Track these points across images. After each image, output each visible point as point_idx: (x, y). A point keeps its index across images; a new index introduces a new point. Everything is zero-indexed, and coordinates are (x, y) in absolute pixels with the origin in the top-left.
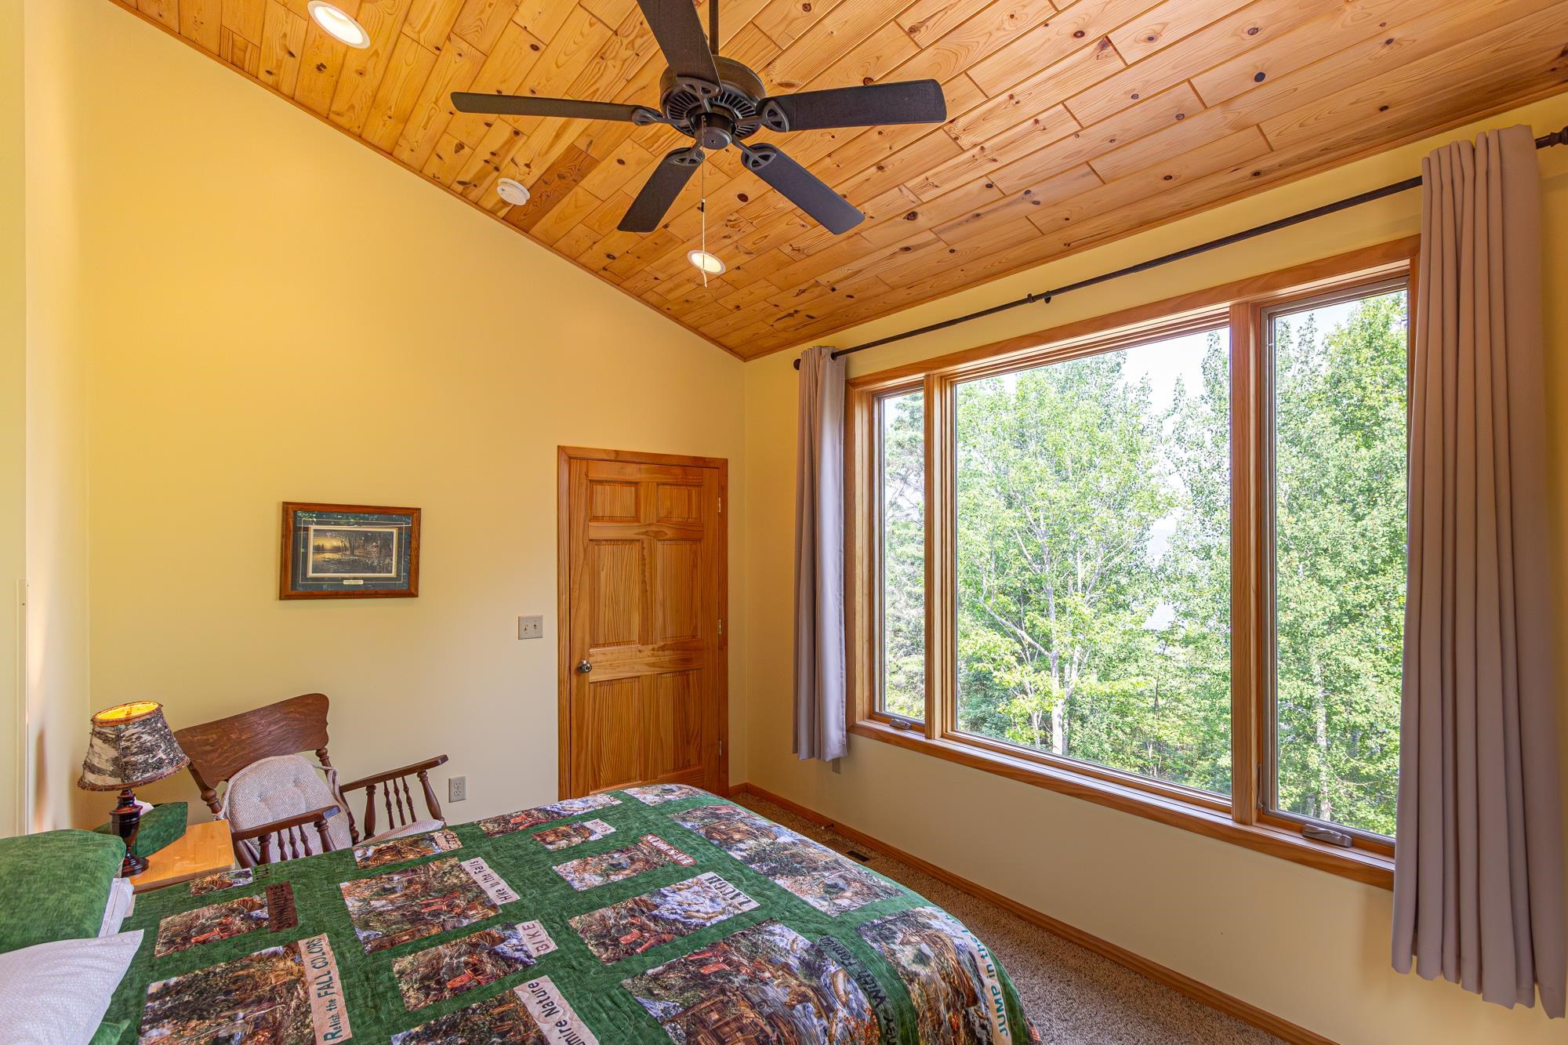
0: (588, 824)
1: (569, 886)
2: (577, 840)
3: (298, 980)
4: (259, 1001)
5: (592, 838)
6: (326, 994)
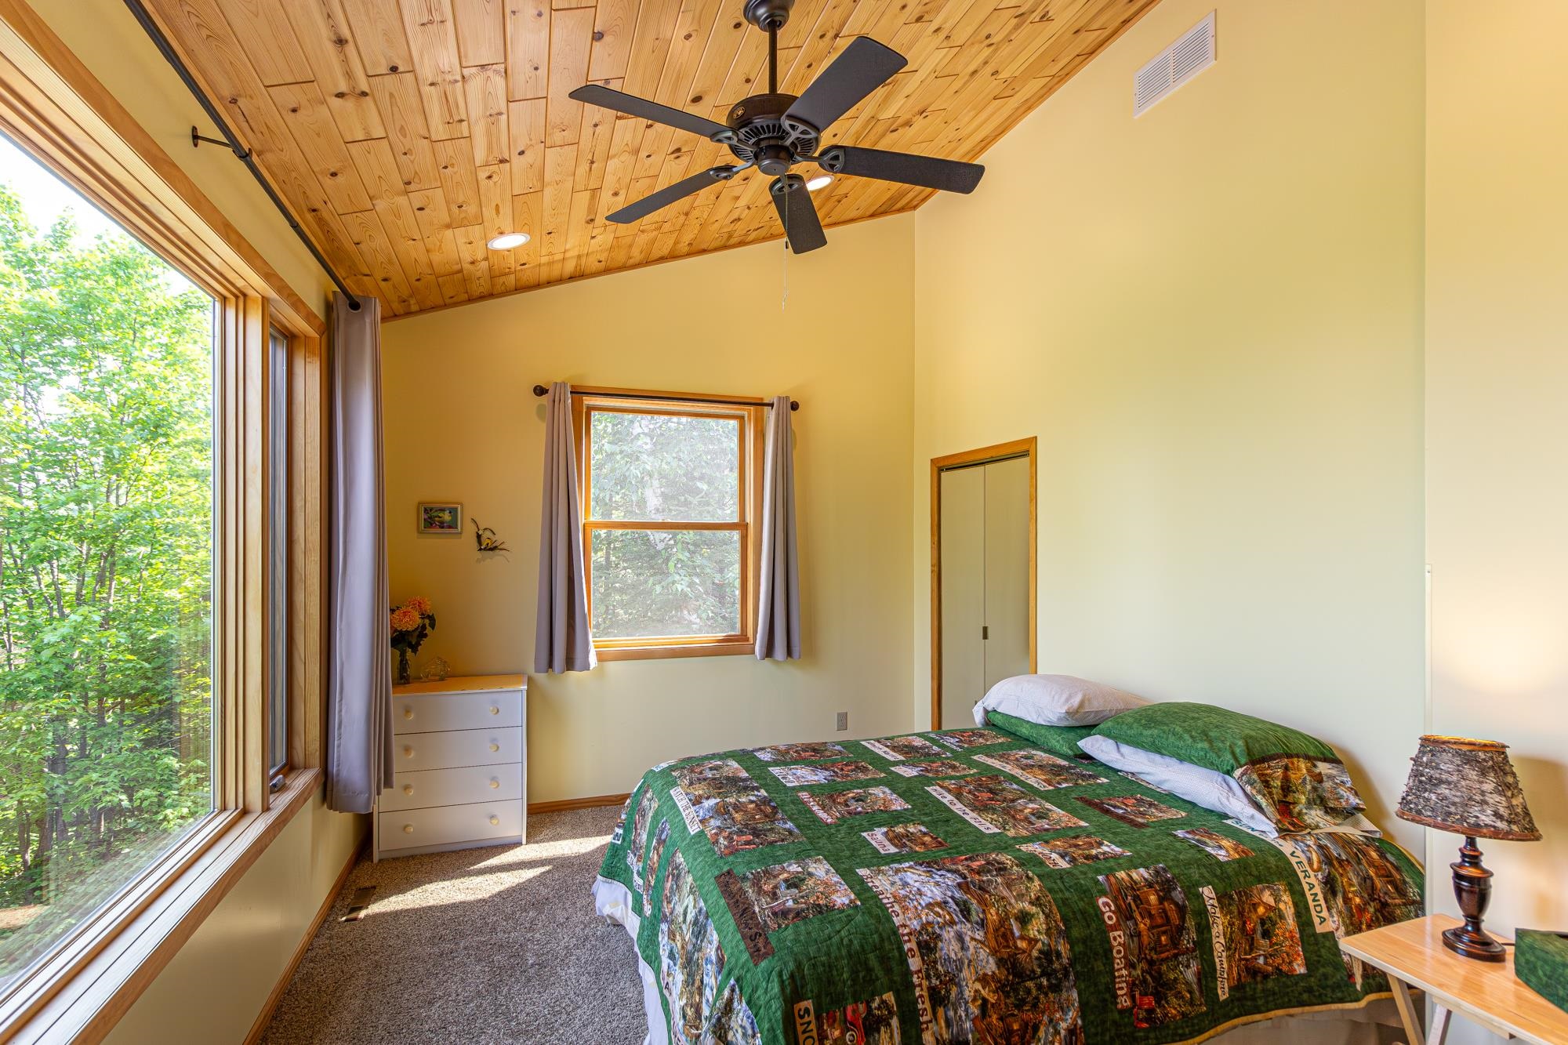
0: (893, 850)
1: (894, 790)
2: (899, 829)
5: (885, 829)
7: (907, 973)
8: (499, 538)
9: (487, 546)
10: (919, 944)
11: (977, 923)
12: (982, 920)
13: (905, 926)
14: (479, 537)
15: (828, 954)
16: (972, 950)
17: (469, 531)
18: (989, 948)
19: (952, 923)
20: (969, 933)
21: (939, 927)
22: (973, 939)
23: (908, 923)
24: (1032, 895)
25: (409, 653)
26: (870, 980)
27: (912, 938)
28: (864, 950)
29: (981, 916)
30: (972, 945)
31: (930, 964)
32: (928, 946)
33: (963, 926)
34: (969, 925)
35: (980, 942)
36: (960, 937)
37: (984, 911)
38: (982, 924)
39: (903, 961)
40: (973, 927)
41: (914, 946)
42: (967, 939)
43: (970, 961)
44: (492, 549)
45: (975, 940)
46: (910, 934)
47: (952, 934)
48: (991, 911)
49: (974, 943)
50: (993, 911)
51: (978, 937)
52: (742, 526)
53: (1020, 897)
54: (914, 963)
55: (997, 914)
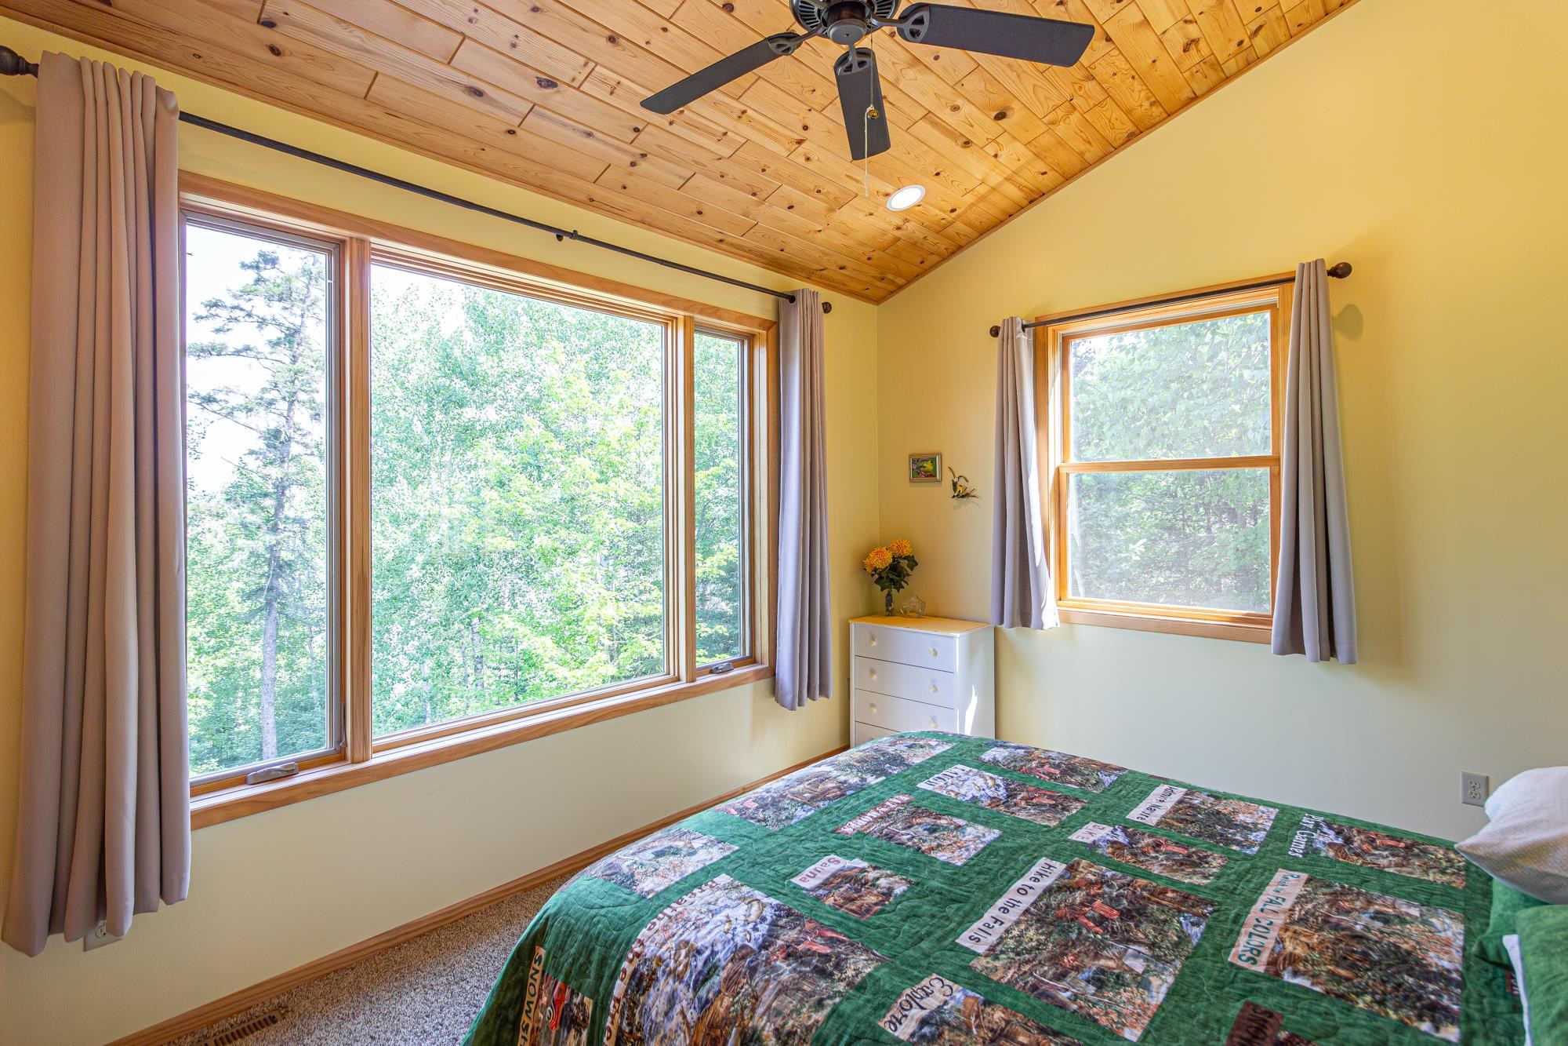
3: (1293, 923)
4: (1337, 927)
6: (1277, 898)
7: (609, 992)
8: (970, 487)
9: (962, 494)
10: (635, 971)
11: (700, 999)
12: (707, 1001)
13: (642, 943)
14: (955, 485)
15: (577, 920)
16: (672, 1025)
17: (948, 479)
18: (691, 1041)
19: (679, 978)
20: (684, 1003)
21: (664, 971)
22: (682, 1013)
23: (647, 944)
24: (791, 1023)
25: (894, 591)
26: (583, 973)
27: (636, 960)
28: (597, 938)
29: (711, 995)
30: (677, 1019)
31: (632, 1004)
32: (641, 983)
33: (685, 990)
34: (690, 995)
35: (688, 1024)
36: (672, 1000)
37: (719, 992)
38: (705, 1005)
39: (613, 978)
40: (693, 1000)
41: (629, 971)
42: (678, 1008)
43: (665, 1036)
44: (963, 497)
45: (685, 1017)
46: (638, 955)
47: (668, 989)
48: (725, 1000)
49: (680, 1019)
50: (727, 1001)
51: (689, 1017)
52: (1273, 461)
53: (773, 1013)
54: (619, 988)
55: (728, 1008)
